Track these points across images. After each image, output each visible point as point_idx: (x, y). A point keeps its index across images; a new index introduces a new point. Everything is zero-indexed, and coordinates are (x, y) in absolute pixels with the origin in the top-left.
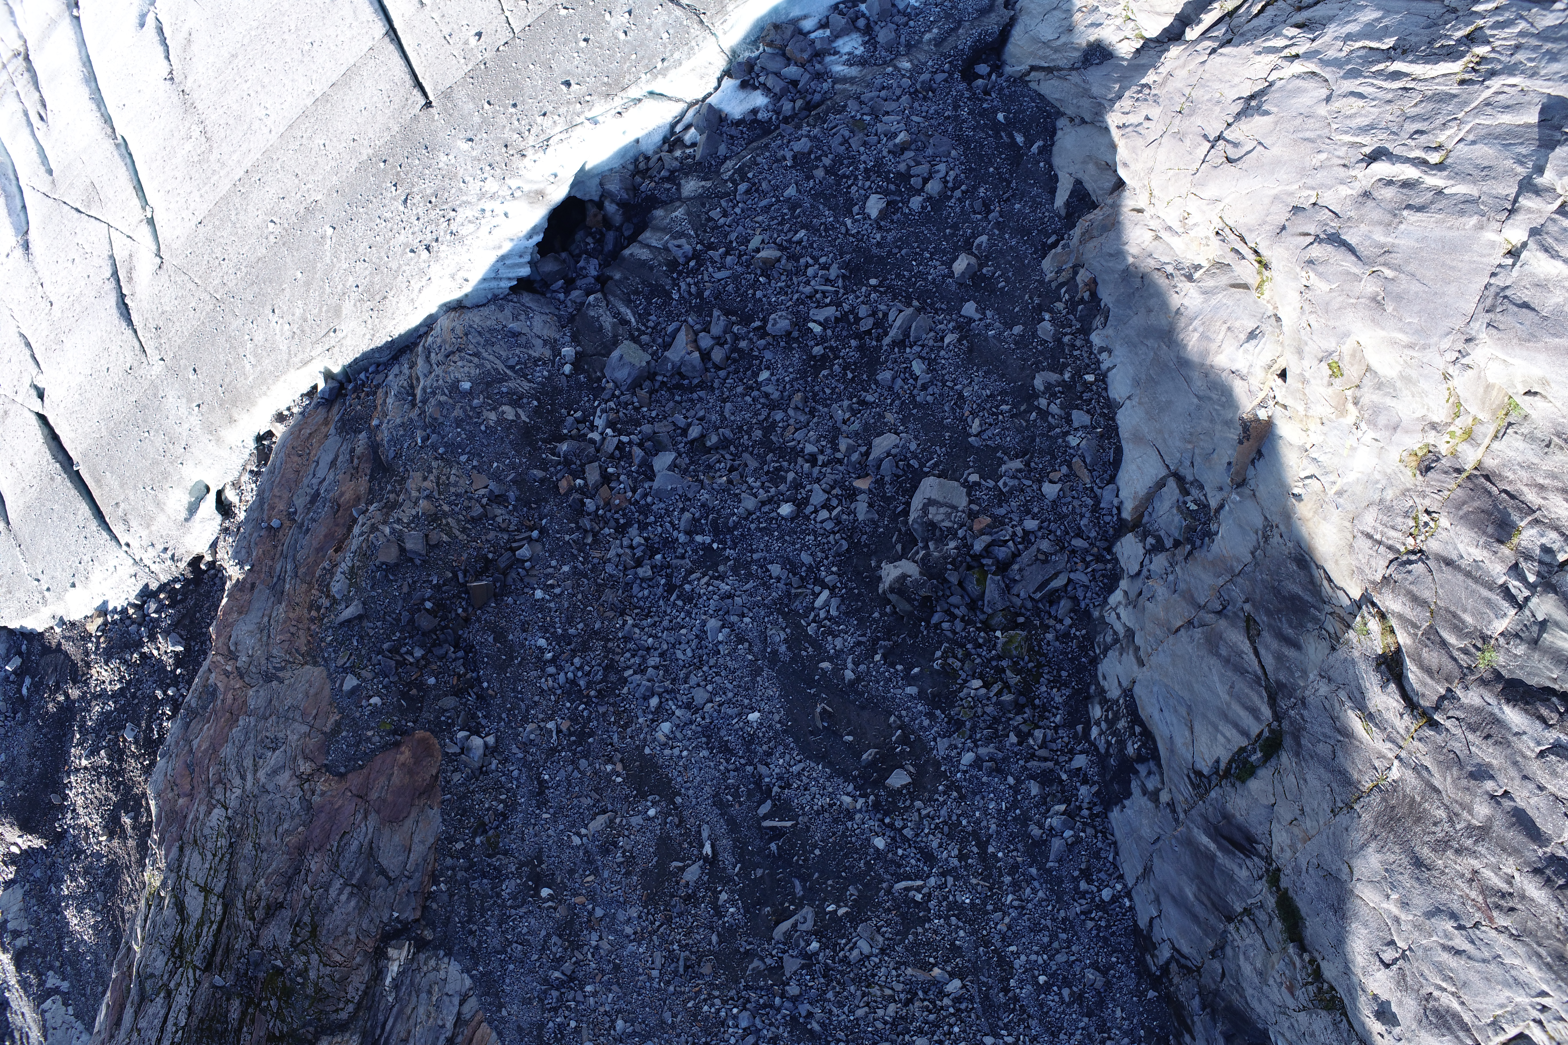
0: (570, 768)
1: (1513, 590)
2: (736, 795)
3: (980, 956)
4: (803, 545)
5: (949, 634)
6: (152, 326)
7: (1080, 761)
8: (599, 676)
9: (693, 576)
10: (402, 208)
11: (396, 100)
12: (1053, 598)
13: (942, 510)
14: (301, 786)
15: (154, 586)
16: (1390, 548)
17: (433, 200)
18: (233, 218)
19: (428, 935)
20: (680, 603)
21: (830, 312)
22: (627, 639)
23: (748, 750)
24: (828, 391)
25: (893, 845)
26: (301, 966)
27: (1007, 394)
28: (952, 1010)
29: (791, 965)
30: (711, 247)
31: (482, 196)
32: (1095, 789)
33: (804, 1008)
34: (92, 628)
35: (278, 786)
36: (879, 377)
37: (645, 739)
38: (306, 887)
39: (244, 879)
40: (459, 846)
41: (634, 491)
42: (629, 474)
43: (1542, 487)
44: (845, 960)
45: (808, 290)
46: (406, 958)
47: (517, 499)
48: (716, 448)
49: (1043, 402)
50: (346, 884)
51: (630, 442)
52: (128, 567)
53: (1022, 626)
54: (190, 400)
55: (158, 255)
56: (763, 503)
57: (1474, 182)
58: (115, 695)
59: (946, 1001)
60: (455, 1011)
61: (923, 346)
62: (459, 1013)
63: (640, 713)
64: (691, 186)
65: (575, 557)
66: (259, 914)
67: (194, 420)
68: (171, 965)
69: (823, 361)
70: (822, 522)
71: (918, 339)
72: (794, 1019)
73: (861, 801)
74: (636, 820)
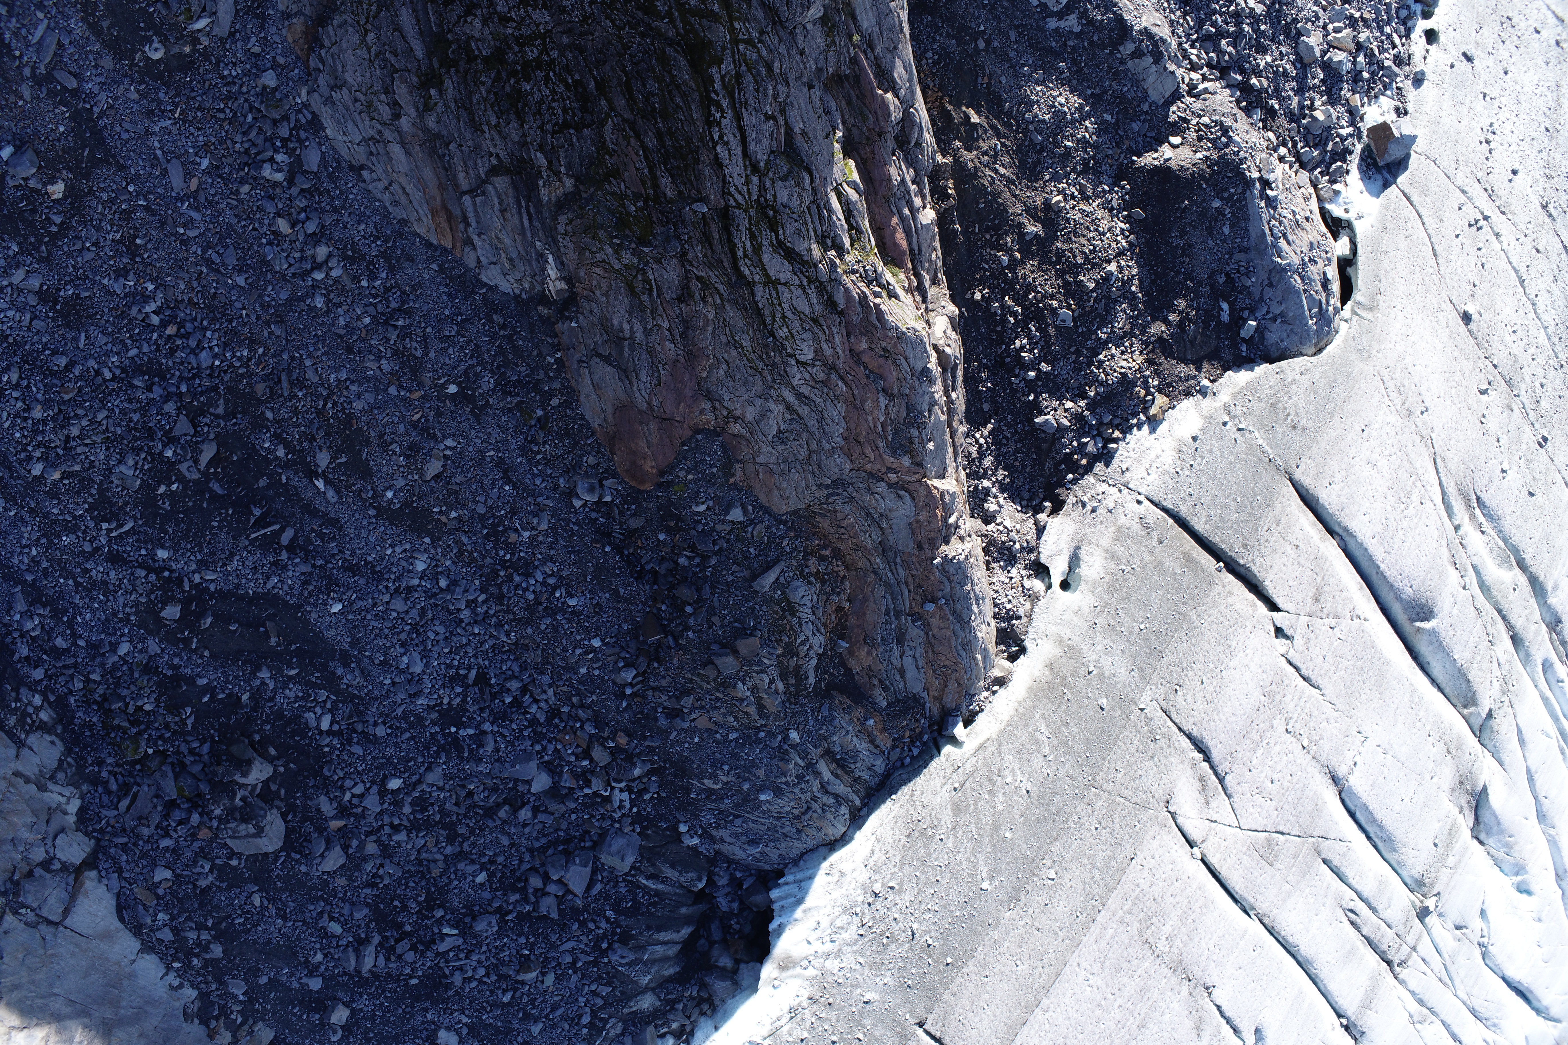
0: (490, 502)
2: (321, 536)
3: (32, 498)
4: (364, 760)
5: (190, 738)
6: (1162, 742)
7: (38, 674)
8: (505, 588)
9: (458, 700)
10: (915, 926)
11: (954, 1023)
12: (125, 789)
13: (244, 833)
14: (730, 411)
15: (1099, 468)
17: (885, 941)
18: (1097, 872)
19: (543, 311)
20: (463, 672)
21: (442, 947)
22: (499, 625)
23: (329, 577)
24: (411, 884)
25: (152, 555)
26: (624, 254)
27: (243, 931)
28: (30, 448)
29: (183, 427)
30: (595, 963)
31: (839, 954)
32: (16, 657)
33: (157, 392)
34: (1161, 400)
35: (751, 404)
36: (366, 911)
37: (435, 548)
38: (666, 324)
39: (731, 312)
40: (555, 402)
41: (556, 750)
42: (569, 763)
44: (137, 451)
45: (475, 957)
46: (548, 284)
47: (656, 719)
48: (499, 806)
49: (205, 936)
50: (632, 338)
51: (582, 789)
52: (1135, 478)
53: (134, 763)
54: (1101, 675)
55: (1173, 815)
56: (419, 782)
58: (1104, 345)
59: (38, 454)
60: (479, 252)
61: (338, 946)
62: (475, 251)
63: (453, 568)
64: (647, 1002)
65: (581, 682)
66: (695, 286)
67: (1091, 656)
68: (770, 198)
69: (430, 904)
70: (355, 784)
71: (345, 950)
72: (163, 378)
73: (197, 578)
74: (400, 483)
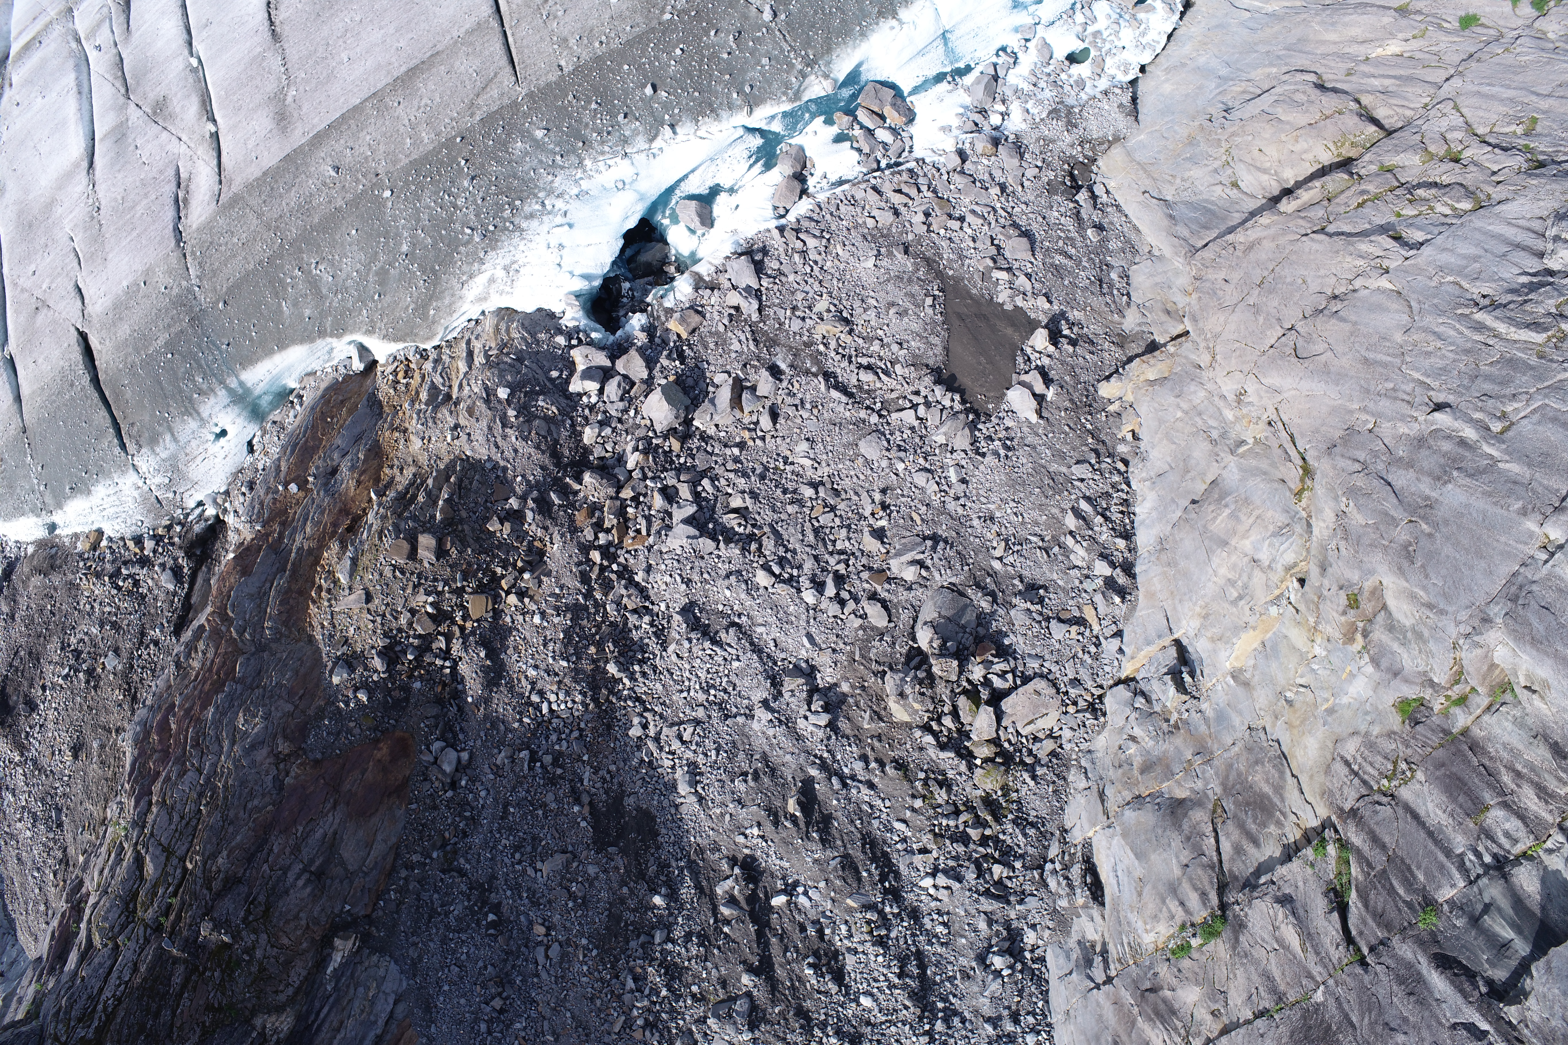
1: (1468, 863)
14: (277, 765)
16: (1365, 782)
26: (249, 943)
35: (253, 762)
38: (265, 867)
41: (649, 535)
43: (1518, 774)
46: (351, 951)
50: (304, 870)
57: (1529, 465)
60: (389, 1009)
62: (392, 1012)
66: (216, 885)
68: (123, 918)
